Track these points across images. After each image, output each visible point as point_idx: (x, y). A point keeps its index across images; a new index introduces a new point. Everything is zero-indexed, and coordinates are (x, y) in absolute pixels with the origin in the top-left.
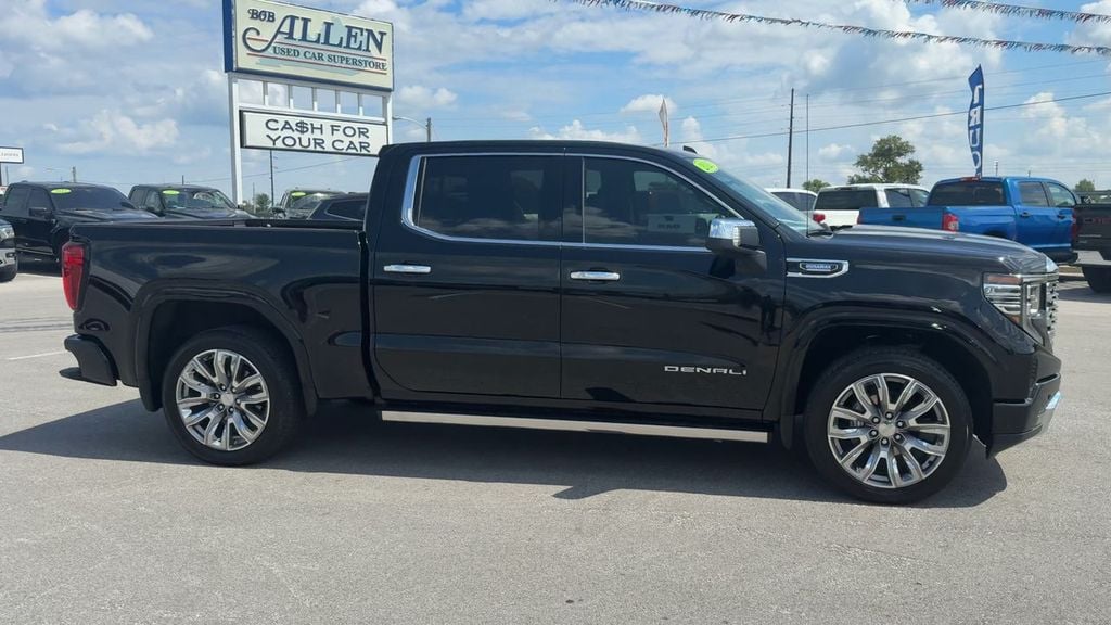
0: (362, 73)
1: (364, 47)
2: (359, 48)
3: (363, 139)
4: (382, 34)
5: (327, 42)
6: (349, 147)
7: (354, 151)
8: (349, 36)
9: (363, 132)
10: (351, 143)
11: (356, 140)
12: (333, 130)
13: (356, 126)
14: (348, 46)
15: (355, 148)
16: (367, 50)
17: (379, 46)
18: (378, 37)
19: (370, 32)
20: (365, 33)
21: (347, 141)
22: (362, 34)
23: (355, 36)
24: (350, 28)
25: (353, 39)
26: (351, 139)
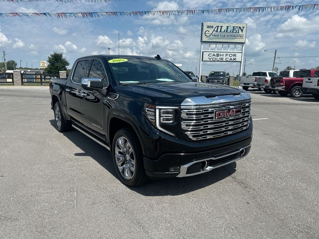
0: (236, 39)
1: (237, 32)
2: (236, 32)
3: (234, 57)
4: (243, 27)
5: (227, 32)
6: (230, 60)
7: (231, 61)
8: (233, 29)
9: (235, 55)
10: (231, 58)
11: (232, 58)
12: (226, 55)
13: (233, 54)
14: (233, 32)
15: (232, 60)
16: (238, 32)
17: (242, 31)
18: (242, 28)
19: (240, 27)
20: (238, 28)
21: (230, 58)
22: (237, 28)
23: (235, 29)
24: (234, 27)
25: (234, 30)
26: (231, 57)
